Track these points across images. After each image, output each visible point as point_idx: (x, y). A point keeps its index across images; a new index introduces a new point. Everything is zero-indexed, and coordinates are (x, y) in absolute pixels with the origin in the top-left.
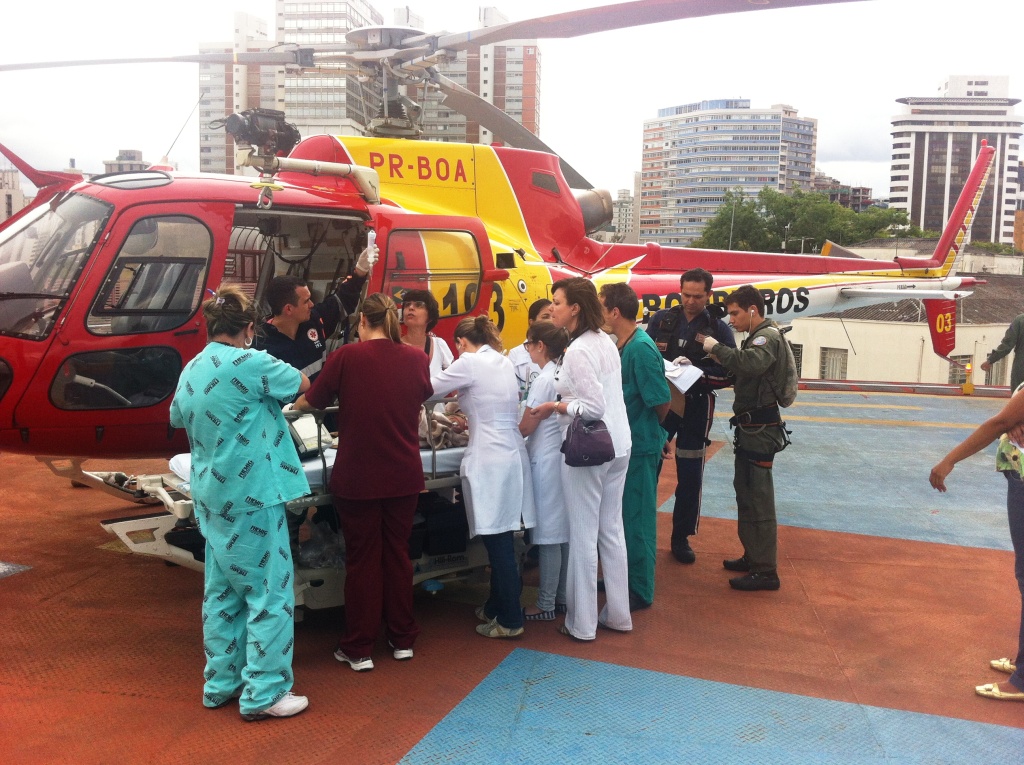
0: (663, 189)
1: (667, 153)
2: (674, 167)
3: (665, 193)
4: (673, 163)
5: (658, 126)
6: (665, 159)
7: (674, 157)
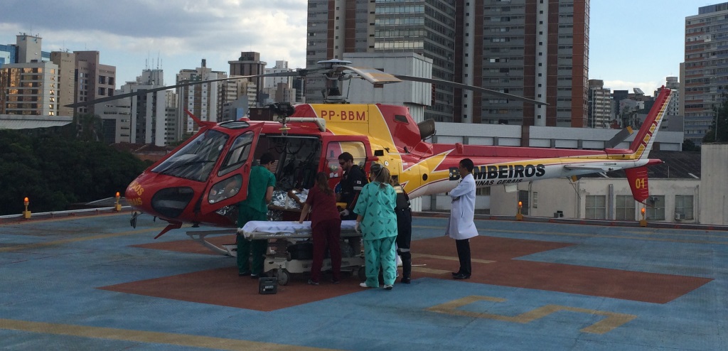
0: (705, 76)
1: (708, 45)
2: (714, 57)
3: (707, 81)
4: (714, 54)
5: (698, 22)
6: (706, 50)
7: (714, 49)
